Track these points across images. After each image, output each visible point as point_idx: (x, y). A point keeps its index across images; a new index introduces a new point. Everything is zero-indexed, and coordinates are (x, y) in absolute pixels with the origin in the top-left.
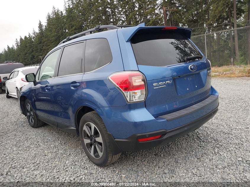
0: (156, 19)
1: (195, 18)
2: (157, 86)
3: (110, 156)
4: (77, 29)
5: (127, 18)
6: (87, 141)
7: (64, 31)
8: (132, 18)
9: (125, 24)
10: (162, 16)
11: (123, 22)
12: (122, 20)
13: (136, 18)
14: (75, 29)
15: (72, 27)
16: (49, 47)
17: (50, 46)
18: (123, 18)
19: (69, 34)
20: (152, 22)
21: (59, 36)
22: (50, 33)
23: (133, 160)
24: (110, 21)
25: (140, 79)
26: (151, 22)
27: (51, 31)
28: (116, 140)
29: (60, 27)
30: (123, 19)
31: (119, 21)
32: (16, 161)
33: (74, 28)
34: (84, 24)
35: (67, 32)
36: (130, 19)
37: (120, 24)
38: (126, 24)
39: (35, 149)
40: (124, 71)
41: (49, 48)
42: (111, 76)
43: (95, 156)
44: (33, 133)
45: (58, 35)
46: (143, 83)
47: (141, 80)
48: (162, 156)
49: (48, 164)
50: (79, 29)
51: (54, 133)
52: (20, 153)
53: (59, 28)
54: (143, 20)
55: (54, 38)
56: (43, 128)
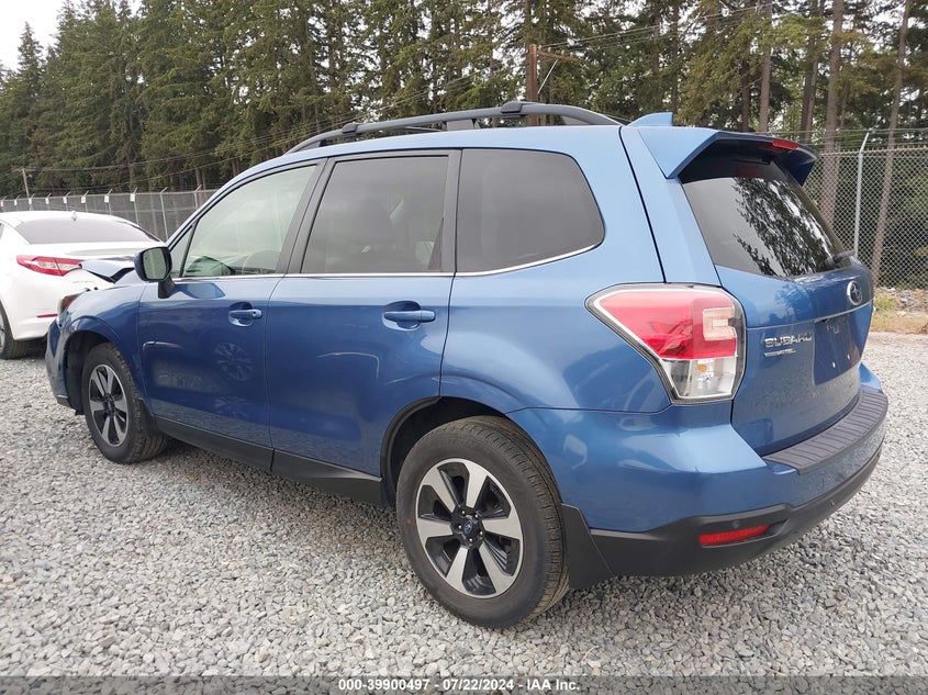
0: (493, 81)
1: (627, 98)
2: (775, 349)
3: (547, 592)
4: (185, 80)
5: (383, 64)
6: (431, 529)
7: (129, 78)
8: (403, 67)
9: (375, 86)
10: (518, 77)
11: (370, 75)
12: (366, 70)
13: (418, 69)
14: (178, 79)
15: (163, 69)
16: (60, 134)
17: (65, 131)
18: (371, 60)
19: (149, 93)
20: (481, 91)
21: (107, 95)
22: (68, 81)
23: (598, 606)
24: (319, 66)
25: (722, 318)
26: (474, 92)
27: (73, 72)
28: (594, 532)
29: (114, 59)
30: (371, 67)
31: (356, 70)
32: (114, 600)
33: (172, 72)
34: (214, 64)
35: (141, 85)
36: (396, 69)
37: (358, 81)
38: (381, 84)
39: (174, 551)
40: (665, 282)
41: (61, 139)
42: (604, 297)
43: (469, 588)
44: (130, 485)
45: (103, 91)
46: (730, 333)
47: (726, 322)
48: (700, 594)
49: (266, 615)
50: (192, 79)
51: (219, 488)
52: (112, 563)
53: (107, 63)
54: (442, 78)
55: (83, 103)
56: (160, 465)
